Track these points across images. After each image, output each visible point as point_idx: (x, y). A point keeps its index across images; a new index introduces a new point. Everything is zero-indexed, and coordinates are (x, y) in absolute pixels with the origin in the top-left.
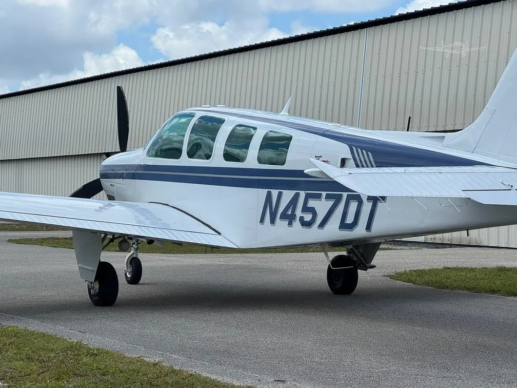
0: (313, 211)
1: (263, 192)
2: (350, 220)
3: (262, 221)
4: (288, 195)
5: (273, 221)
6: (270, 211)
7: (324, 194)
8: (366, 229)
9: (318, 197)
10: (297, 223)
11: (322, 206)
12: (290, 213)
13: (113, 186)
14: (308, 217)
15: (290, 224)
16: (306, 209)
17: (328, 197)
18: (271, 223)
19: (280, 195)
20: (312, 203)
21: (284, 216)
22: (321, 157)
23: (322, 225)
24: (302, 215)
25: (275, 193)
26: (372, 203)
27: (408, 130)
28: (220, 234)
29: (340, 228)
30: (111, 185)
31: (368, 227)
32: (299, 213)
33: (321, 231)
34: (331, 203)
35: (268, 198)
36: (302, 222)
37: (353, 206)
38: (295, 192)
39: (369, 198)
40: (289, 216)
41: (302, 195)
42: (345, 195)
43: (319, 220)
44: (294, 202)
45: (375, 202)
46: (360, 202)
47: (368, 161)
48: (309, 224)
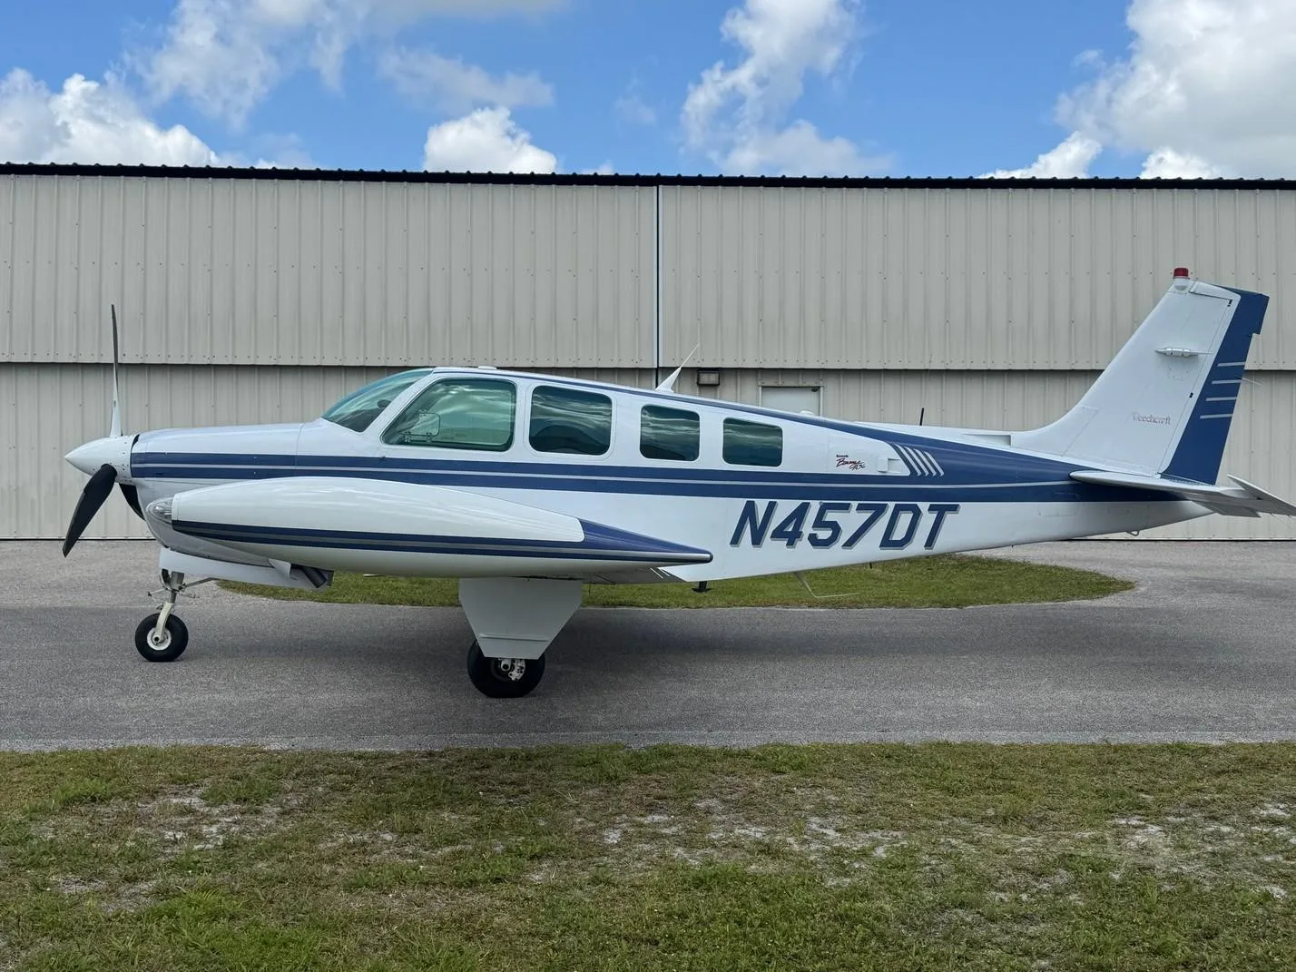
0: (835, 527)
1: (740, 503)
2: (899, 534)
3: (736, 540)
4: (785, 507)
5: (757, 540)
6: (752, 528)
7: (855, 504)
8: (925, 546)
9: (846, 507)
10: (804, 543)
11: (850, 520)
12: (790, 530)
14: (824, 534)
15: (791, 544)
16: (819, 523)
17: (860, 508)
18: (753, 544)
19: (771, 507)
20: (830, 516)
21: (778, 534)
22: (847, 456)
23: (850, 543)
24: (815, 532)
25: (761, 505)
26: (936, 515)
27: (921, 424)
29: (882, 545)
31: (930, 543)
32: (807, 528)
33: (848, 551)
34: (867, 515)
35: (749, 511)
36: (814, 541)
37: (905, 519)
38: (801, 501)
39: (931, 509)
40: (789, 534)
41: (815, 506)
42: (891, 505)
43: (844, 538)
44: (799, 515)
45: (941, 512)
46: (917, 513)
47: (928, 463)
48: (826, 543)
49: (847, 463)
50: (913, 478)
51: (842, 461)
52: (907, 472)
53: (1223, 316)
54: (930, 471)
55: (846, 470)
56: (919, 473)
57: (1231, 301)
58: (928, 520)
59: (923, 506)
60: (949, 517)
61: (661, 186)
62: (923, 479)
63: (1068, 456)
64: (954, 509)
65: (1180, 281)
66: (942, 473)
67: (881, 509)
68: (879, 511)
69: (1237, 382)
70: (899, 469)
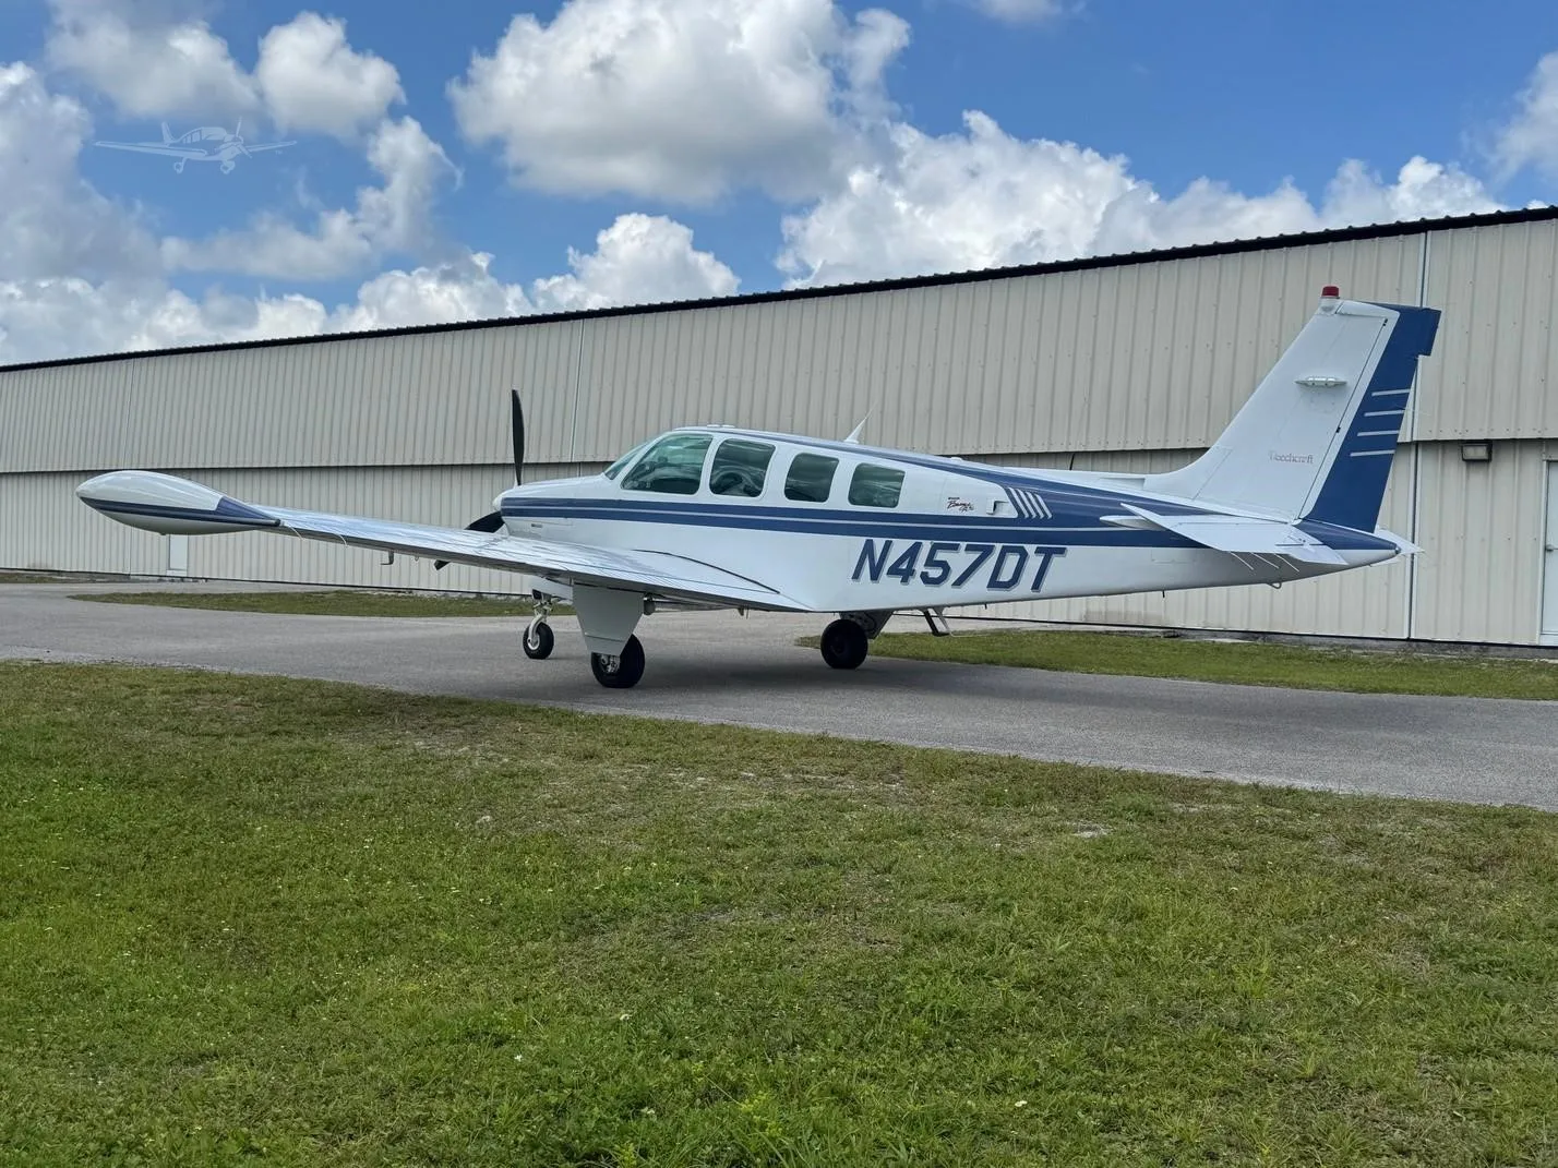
0: (945, 566)
1: (863, 540)
2: (1006, 576)
3: (856, 576)
4: (901, 546)
5: (875, 576)
6: (871, 564)
7: (963, 545)
8: (1032, 588)
9: (955, 548)
10: (916, 581)
11: (960, 560)
12: (904, 567)
13: (540, 526)
14: (935, 573)
15: (905, 580)
16: (930, 562)
17: (968, 548)
18: (871, 579)
19: (887, 546)
20: (941, 556)
21: (894, 571)
22: (958, 498)
23: (959, 582)
24: (925, 570)
25: (879, 543)
26: (1042, 558)
28: (778, 593)
29: (989, 586)
30: (533, 525)
31: (1036, 585)
32: (920, 567)
33: (957, 590)
34: (975, 556)
35: (869, 548)
36: (925, 578)
37: (1012, 561)
38: (914, 541)
39: (1038, 551)
40: (903, 571)
41: (927, 545)
42: (998, 547)
43: (953, 577)
44: (912, 554)
45: (1048, 555)
46: (1024, 556)
47: (1037, 506)
48: (937, 582)
49: (957, 505)
50: (1021, 520)
51: (953, 503)
52: (1015, 515)
53: (1378, 338)
54: (1038, 514)
55: (956, 512)
56: (1027, 516)
57: (1386, 321)
58: (1034, 562)
59: (1030, 548)
60: (1056, 560)
62: (1030, 521)
63: (1200, 499)
64: (1062, 552)
65: (1327, 302)
66: (1050, 516)
67: (989, 550)
68: (987, 552)
69: (1399, 412)
70: (1008, 512)
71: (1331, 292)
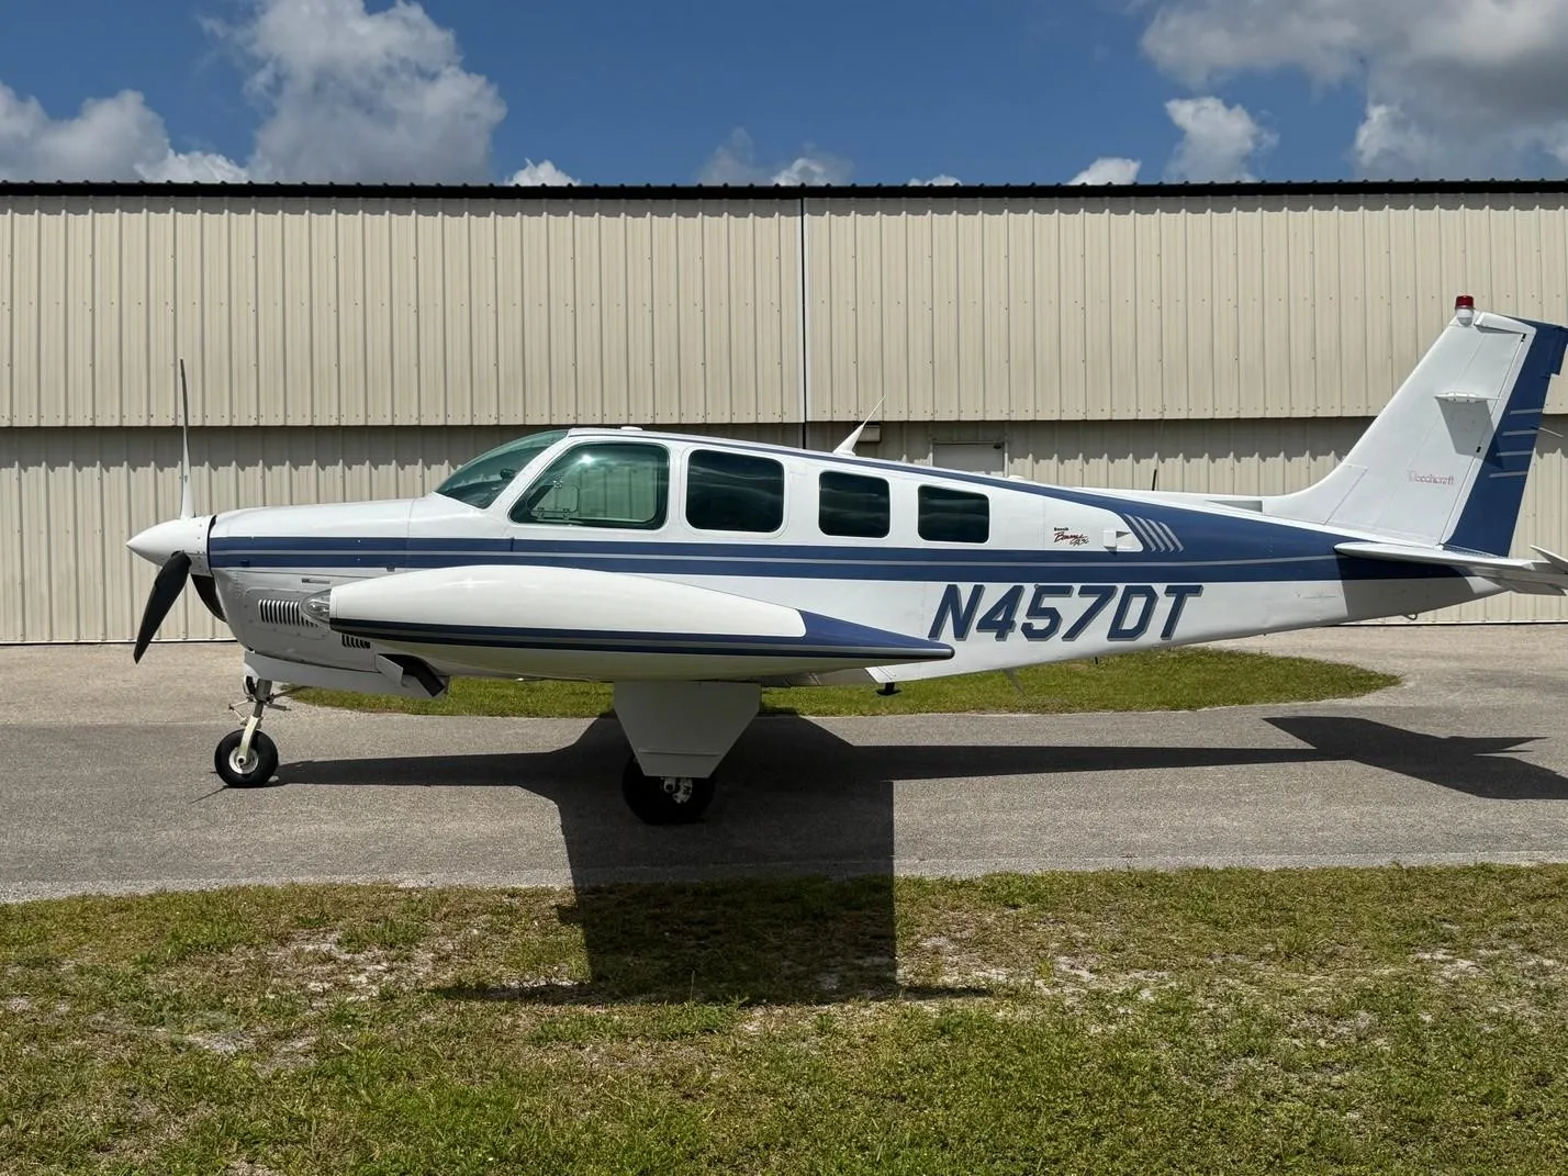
0: (1054, 616)
1: (940, 588)
2: (1130, 622)
3: (935, 634)
4: (994, 592)
5: (961, 631)
6: (955, 617)
7: (1077, 586)
8: (1162, 636)
9: (1067, 592)
10: (1016, 637)
11: (1071, 606)
12: (1000, 619)
14: (1041, 624)
15: (1001, 636)
16: (1035, 610)
17: (1084, 592)
18: (956, 634)
19: (977, 594)
20: (1048, 602)
21: (985, 625)
22: (1067, 529)
23: (1072, 634)
24: (1029, 621)
25: (965, 589)
26: (1174, 599)
27: (1153, 489)
29: (1110, 636)
31: (1168, 631)
32: (1020, 617)
33: (1069, 644)
34: (1090, 601)
35: (951, 597)
36: (1029, 632)
37: (1137, 604)
38: (1013, 585)
39: (1169, 591)
40: (999, 624)
41: (1029, 589)
42: (1121, 587)
43: (1064, 628)
44: (1010, 601)
45: (1180, 596)
46: (1152, 598)
47: (1165, 535)
48: (1043, 635)
49: (1067, 537)
50: (1147, 554)
51: (1061, 534)
52: (1139, 548)
53: (1516, 353)
54: (1166, 545)
55: (1065, 546)
56: (1154, 548)
57: (1525, 335)
58: (1164, 605)
59: (1159, 588)
60: (1191, 602)
61: (805, 199)
62: (1158, 556)
63: (1332, 525)
64: (1197, 591)
65: (1464, 312)
66: (1181, 548)
67: (1110, 593)
68: (1106, 595)
69: (1533, 432)
70: (1130, 544)
71: (1465, 302)
